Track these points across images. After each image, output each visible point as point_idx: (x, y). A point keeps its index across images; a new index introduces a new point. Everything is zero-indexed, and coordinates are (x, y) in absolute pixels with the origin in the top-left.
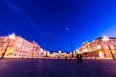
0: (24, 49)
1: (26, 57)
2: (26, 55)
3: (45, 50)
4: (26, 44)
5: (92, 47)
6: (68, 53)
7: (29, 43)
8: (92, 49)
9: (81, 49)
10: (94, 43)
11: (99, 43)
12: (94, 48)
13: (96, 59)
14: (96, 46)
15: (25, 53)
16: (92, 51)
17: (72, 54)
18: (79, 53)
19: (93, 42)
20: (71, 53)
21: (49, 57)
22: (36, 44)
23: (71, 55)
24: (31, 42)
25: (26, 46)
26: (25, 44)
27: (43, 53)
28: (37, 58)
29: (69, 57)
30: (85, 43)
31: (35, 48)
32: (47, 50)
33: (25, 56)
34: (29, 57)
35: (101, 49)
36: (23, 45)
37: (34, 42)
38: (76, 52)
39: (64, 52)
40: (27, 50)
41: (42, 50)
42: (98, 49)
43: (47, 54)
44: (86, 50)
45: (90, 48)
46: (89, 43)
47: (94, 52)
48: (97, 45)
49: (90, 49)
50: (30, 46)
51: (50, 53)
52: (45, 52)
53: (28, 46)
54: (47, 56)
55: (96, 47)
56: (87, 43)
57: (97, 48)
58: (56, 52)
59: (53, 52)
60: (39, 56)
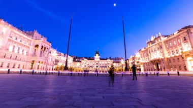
0: (13, 51)
1: (16, 70)
2: (17, 66)
3: (62, 54)
4: (16, 39)
5: (171, 47)
6: (117, 60)
7: (25, 36)
8: (171, 51)
9: (146, 51)
10: (175, 38)
11: (187, 38)
12: (175, 50)
13: (179, 74)
14: (180, 44)
15: (13, 59)
16: (171, 57)
17: (126, 63)
18: (141, 61)
19: (173, 37)
20: (123, 62)
21: (71, 69)
22: (42, 39)
23: (123, 66)
24: (28, 35)
25: (18, 43)
26: (14, 39)
27: (57, 61)
28: (42, 71)
29: (120, 70)
30: (156, 39)
31: (40, 47)
32: (67, 53)
33: (14, 67)
34: (23, 70)
35: (190, 52)
36: (10, 40)
37: (36, 34)
38: (134, 59)
39: (106, 59)
40: (21, 52)
41: (54, 53)
42: (184, 51)
43: (66, 62)
44: (156, 55)
45: (168, 49)
46: (163, 39)
47: (176, 59)
48: (183, 44)
49: (166, 52)
50: (27, 44)
51: (74, 60)
52: (63, 58)
53: (23, 43)
54: (66, 68)
55: (179, 48)
56: (159, 37)
57: (181, 49)
58: (89, 59)
59: (82, 58)
60: (49, 67)
